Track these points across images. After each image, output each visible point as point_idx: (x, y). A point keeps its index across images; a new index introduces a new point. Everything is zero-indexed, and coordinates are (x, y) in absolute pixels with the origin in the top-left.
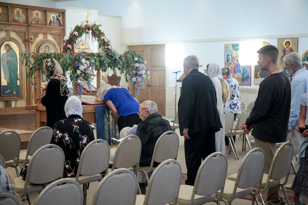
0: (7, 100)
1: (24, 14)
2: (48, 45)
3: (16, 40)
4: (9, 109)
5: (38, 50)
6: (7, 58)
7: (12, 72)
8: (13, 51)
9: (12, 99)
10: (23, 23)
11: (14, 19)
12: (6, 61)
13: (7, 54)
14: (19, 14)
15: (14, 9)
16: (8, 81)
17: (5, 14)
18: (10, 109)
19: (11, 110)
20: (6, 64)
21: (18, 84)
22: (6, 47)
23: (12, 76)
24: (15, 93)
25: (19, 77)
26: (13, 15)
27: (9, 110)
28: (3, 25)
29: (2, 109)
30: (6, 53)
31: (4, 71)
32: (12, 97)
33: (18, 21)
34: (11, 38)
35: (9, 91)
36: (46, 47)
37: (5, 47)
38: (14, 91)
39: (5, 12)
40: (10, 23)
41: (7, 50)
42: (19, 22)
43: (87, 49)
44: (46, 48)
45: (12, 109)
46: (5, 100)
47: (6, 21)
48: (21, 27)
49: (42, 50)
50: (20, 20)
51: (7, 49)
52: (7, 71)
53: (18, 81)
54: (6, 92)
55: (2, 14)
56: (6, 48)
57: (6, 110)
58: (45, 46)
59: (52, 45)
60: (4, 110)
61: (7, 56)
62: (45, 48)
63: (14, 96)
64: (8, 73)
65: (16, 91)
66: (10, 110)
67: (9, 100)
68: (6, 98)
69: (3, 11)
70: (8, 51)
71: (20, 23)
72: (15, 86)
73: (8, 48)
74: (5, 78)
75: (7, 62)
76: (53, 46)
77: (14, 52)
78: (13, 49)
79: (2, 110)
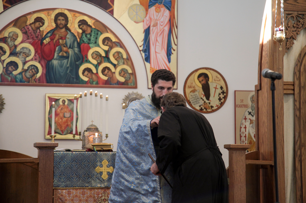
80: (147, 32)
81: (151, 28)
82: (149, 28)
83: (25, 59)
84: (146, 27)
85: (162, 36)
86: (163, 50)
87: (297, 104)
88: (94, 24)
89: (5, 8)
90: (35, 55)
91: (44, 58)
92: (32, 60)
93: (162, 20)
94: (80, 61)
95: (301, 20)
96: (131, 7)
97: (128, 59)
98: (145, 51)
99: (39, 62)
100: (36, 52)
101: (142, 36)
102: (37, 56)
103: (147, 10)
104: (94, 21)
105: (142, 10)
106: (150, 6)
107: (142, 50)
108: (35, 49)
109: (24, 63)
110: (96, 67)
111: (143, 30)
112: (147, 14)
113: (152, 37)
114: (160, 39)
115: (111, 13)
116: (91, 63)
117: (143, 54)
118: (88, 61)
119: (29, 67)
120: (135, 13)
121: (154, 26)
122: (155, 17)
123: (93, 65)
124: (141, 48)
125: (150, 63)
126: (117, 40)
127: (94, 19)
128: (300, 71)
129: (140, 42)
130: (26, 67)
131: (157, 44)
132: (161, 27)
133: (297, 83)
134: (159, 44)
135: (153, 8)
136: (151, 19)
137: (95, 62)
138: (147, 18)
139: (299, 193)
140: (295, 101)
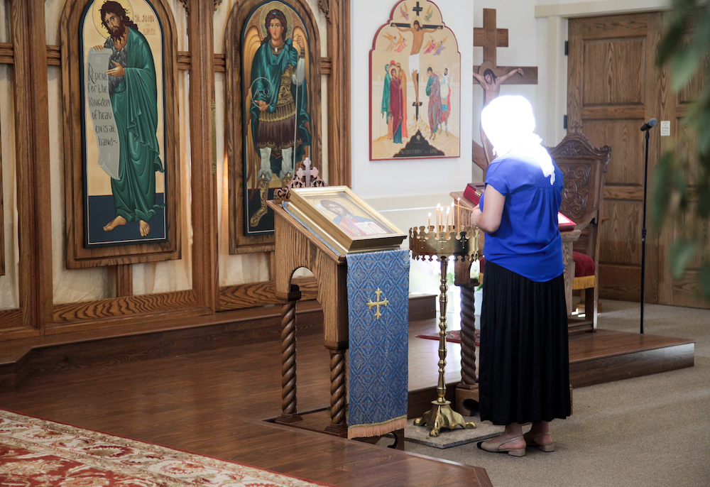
0: (112, 262)
2: (282, 7)
4: (122, 302)
5: (238, 35)
6: (110, 68)
7: (130, 135)
8: (135, 36)
9: (134, 260)
12: (106, 83)
13: (110, 52)
16: (117, 177)
18: (124, 305)
19: (128, 308)
20: (107, 96)
21: (160, 188)
22: (108, 16)
23: (134, 153)
24: (144, 228)
25: (161, 157)
27: (120, 307)
29: (92, 308)
30: (108, 44)
31: (98, 129)
32: (134, 251)
35: (119, 220)
36: (274, 17)
37: (103, 17)
38: (142, 223)
41: (110, 31)
43: (435, 27)
44: (272, 21)
45: (132, 306)
46: (104, 262)
49: (254, 32)
51: (110, 25)
52: (113, 128)
53: (160, 176)
54: (109, 227)
56: (105, 23)
57: (108, 311)
58: (270, 16)
59: (294, 9)
60: (100, 307)
61: (112, 58)
62: (268, 25)
63: (140, 244)
64: (115, 136)
65: (149, 222)
66: (123, 309)
67: (120, 262)
68: (108, 253)
70: (116, 34)
72: (147, 196)
73: (114, 23)
74: (102, 160)
75: (113, 90)
76: (299, 14)
77: (141, 42)
78: (135, 27)
79: (90, 312)
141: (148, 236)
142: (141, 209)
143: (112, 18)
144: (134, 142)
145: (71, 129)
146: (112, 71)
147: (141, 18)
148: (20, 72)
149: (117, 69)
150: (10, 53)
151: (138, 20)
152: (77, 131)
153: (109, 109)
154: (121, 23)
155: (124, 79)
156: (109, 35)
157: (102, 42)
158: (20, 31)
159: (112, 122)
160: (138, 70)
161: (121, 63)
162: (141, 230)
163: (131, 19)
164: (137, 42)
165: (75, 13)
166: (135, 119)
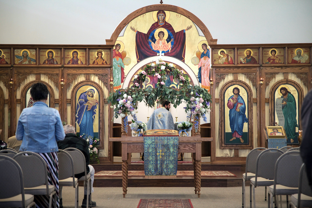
1: (306, 53)
3: (294, 83)
6: (282, 102)
7: (288, 118)
8: (290, 95)
10: (305, 63)
11: (293, 59)
12: (281, 106)
13: (282, 99)
14: (301, 54)
15: (294, 49)
17: (282, 56)
22: (282, 91)
23: (289, 122)
25: (298, 123)
26: (292, 56)
28: (279, 67)
30: (282, 97)
31: (278, 117)
32: (289, 146)
33: (298, 62)
34: (288, 80)
37: (281, 91)
38: (291, 139)
39: (282, 54)
40: (287, 65)
42: (300, 63)
47: (282, 63)
48: (302, 68)
50: (301, 60)
55: (278, 56)
56: (281, 92)
61: (283, 100)
63: (291, 145)
65: (294, 139)
69: (280, 52)
70: (284, 95)
71: (302, 63)
72: (293, 133)
73: (284, 92)
74: (280, 124)
75: (283, 108)
77: (292, 96)
78: (290, 93)
80: (200, 69)
81: (202, 67)
82: (201, 67)
83: (146, 83)
84: (200, 67)
85: (207, 70)
86: (208, 77)
87: (220, 106)
88: (176, 67)
89: (138, 62)
90: (150, 82)
91: (154, 83)
92: (149, 84)
93: (207, 63)
94: (170, 83)
95: (222, 76)
96: (193, 58)
97: (191, 82)
98: (199, 78)
99: (152, 85)
100: (151, 80)
101: (198, 71)
102: (151, 82)
103: (200, 59)
104: (175, 65)
105: (197, 59)
106: (201, 57)
107: (198, 77)
108: (150, 79)
109: (146, 85)
110: (177, 86)
111: (198, 68)
112: (200, 61)
113: (202, 71)
114: (206, 72)
115: (184, 61)
116: (175, 84)
117: (198, 79)
118: (173, 83)
119: (148, 87)
120: (194, 61)
121: (203, 66)
122: (204, 62)
123: (176, 85)
124: (197, 77)
125: (201, 83)
126: (186, 74)
127: (176, 64)
128: (221, 95)
129: (197, 74)
130: (146, 87)
131: (205, 74)
132: (207, 67)
133: (220, 99)
134: (205, 75)
135: (203, 58)
136: (202, 63)
137: (176, 83)
138: (200, 63)
139: (220, 138)
140: (219, 105)
141: (293, 143)
142: (291, 136)
143: (283, 91)
144: (289, 120)
145: (271, 117)
146: (283, 103)
147: (292, 91)
148: (258, 104)
149: (284, 103)
150: (256, 100)
151: (291, 91)
152: (273, 117)
153: (282, 112)
154: (286, 92)
155: (286, 105)
156: (282, 95)
157: (280, 97)
158: (258, 96)
159: (283, 115)
160: (291, 103)
161: (285, 101)
162: (291, 141)
163: (289, 91)
164: (290, 96)
165: (273, 90)
166: (289, 114)
